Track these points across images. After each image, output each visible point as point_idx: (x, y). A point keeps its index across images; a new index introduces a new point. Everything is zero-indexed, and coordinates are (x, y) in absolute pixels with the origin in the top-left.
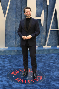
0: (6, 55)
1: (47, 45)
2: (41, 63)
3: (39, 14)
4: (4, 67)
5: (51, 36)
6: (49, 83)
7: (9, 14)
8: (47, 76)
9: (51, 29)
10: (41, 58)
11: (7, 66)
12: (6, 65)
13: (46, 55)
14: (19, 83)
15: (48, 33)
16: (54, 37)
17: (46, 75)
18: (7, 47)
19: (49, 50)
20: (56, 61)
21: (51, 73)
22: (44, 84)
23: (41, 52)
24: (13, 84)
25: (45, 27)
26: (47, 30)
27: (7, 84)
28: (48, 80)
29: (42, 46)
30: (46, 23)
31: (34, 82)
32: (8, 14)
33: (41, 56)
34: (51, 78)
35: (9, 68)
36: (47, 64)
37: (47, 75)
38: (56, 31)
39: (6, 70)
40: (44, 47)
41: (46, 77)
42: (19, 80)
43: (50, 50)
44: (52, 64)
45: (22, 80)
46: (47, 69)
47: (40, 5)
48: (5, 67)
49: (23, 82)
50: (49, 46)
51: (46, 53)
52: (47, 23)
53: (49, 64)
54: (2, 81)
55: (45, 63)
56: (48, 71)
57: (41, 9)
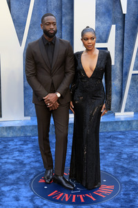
0: (26, 136)
1: (126, 111)
2: (110, 154)
3: (104, 37)
4: (22, 163)
5: (135, 88)
6: (131, 201)
7: (32, 37)
8: (125, 185)
9: (134, 70)
10: (111, 142)
11: (29, 164)
12: (26, 161)
13: (123, 133)
15: (126, 80)
17: (123, 183)
18: (29, 118)
19: (129, 122)
21: (134, 177)
22: (118, 205)
23: (109, 128)
24: (45, 205)
25: (118, 66)
26: (124, 75)
27: (31, 204)
28: (129, 194)
30: (120, 58)
31: (94, 199)
32: (28, 38)
33: (110, 137)
34: (134, 189)
35: (34, 168)
36: (125, 156)
37: (125, 183)
39: (27, 172)
40: (116, 114)
41: (123, 186)
42: (58, 194)
43: (132, 121)
44: (137, 154)
45: (67, 195)
46: (127, 169)
47: (104, 14)
48: (25, 164)
49: (67, 199)
50: (130, 111)
51: (122, 129)
52: (123, 56)
53: (131, 156)
54: (17, 199)
55: (121, 153)
56: (128, 172)
57: (109, 22)
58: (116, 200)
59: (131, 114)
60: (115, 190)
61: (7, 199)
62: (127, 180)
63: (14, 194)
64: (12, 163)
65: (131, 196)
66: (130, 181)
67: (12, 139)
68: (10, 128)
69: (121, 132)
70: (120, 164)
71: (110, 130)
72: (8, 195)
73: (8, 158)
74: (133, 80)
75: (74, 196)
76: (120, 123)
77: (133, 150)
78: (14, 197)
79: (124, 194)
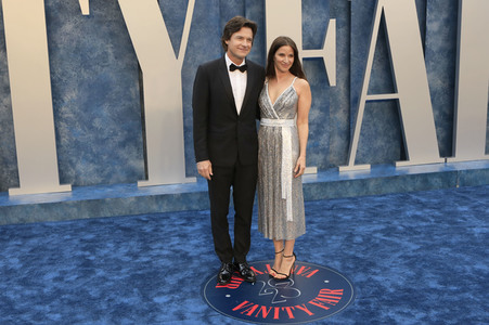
0: (190, 210)
1: (356, 163)
2: (334, 237)
3: (316, 39)
4: (186, 257)
5: (371, 124)
6: (372, 314)
7: (196, 44)
8: (361, 288)
9: (368, 94)
10: (334, 217)
11: (198, 257)
12: (193, 252)
13: (353, 200)
14: (251, 319)
15: (356, 111)
16: (380, 129)
17: (357, 284)
18: (194, 180)
19: (362, 182)
20: (396, 222)
21: (375, 274)
22: (351, 321)
23: (330, 193)
25: (342, 87)
26: (353, 102)
28: (369, 303)
29: (334, 166)
30: (344, 74)
31: (311, 314)
32: (189, 44)
33: (331, 209)
34: (376, 294)
35: (208, 264)
36: (359, 239)
37: (361, 285)
38: (386, 104)
39: (195, 270)
40: (342, 169)
41: (358, 289)
42: (249, 307)
43: (368, 179)
44: (378, 235)
45: (264, 308)
46: (363, 260)
48: (191, 258)
49: (265, 315)
50: (364, 163)
51: (352, 194)
52: (349, 71)
53: (369, 239)
54: (181, 316)
55: (351, 235)
56: (366, 266)
57: (324, 15)
58: (348, 314)
59: (367, 168)
60: (346, 296)
61: (163, 317)
62: (364, 279)
63: (175, 308)
64: (168, 257)
65: (372, 306)
66: (370, 280)
67: (166, 216)
68: (163, 197)
69: (349, 198)
70: (352, 253)
71: (331, 196)
72: (165, 309)
73: (161, 248)
74: (367, 110)
75: (277, 309)
76: (348, 184)
77: (372, 229)
78: (175, 314)
79: (360, 303)
